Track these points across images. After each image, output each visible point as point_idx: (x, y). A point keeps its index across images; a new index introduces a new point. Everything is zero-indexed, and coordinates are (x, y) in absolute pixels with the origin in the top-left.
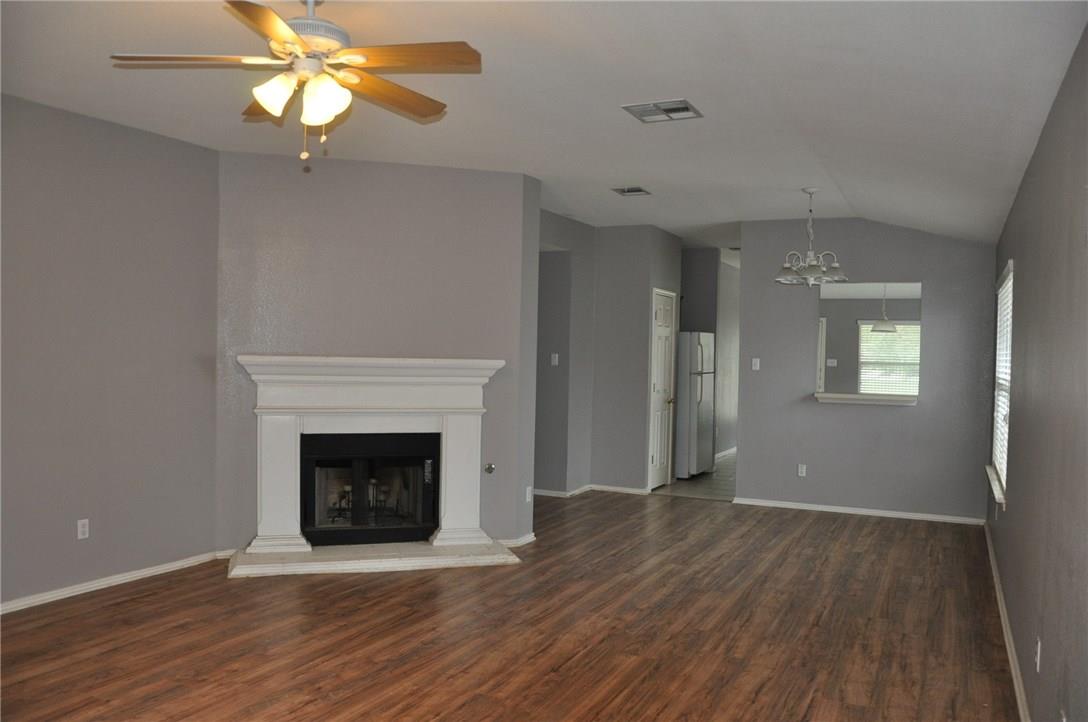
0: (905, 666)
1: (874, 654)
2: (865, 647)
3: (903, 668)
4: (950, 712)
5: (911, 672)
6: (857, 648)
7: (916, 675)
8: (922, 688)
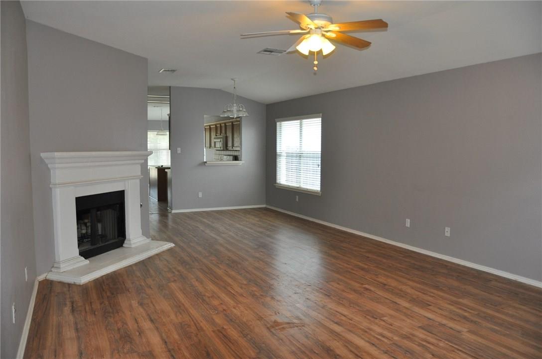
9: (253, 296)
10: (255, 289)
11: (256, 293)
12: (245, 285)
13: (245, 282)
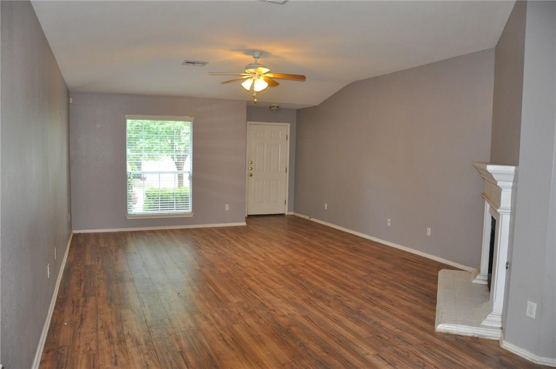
0: (109, 337)
1: (130, 340)
2: (138, 344)
3: (110, 335)
4: (83, 317)
5: (104, 334)
6: (142, 340)
7: (101, 333)
8: (97, 325)
9: (294, 266)
10: (293, 270)
11: (291, 267)
12: (301, 273)
13: (301, 275)
